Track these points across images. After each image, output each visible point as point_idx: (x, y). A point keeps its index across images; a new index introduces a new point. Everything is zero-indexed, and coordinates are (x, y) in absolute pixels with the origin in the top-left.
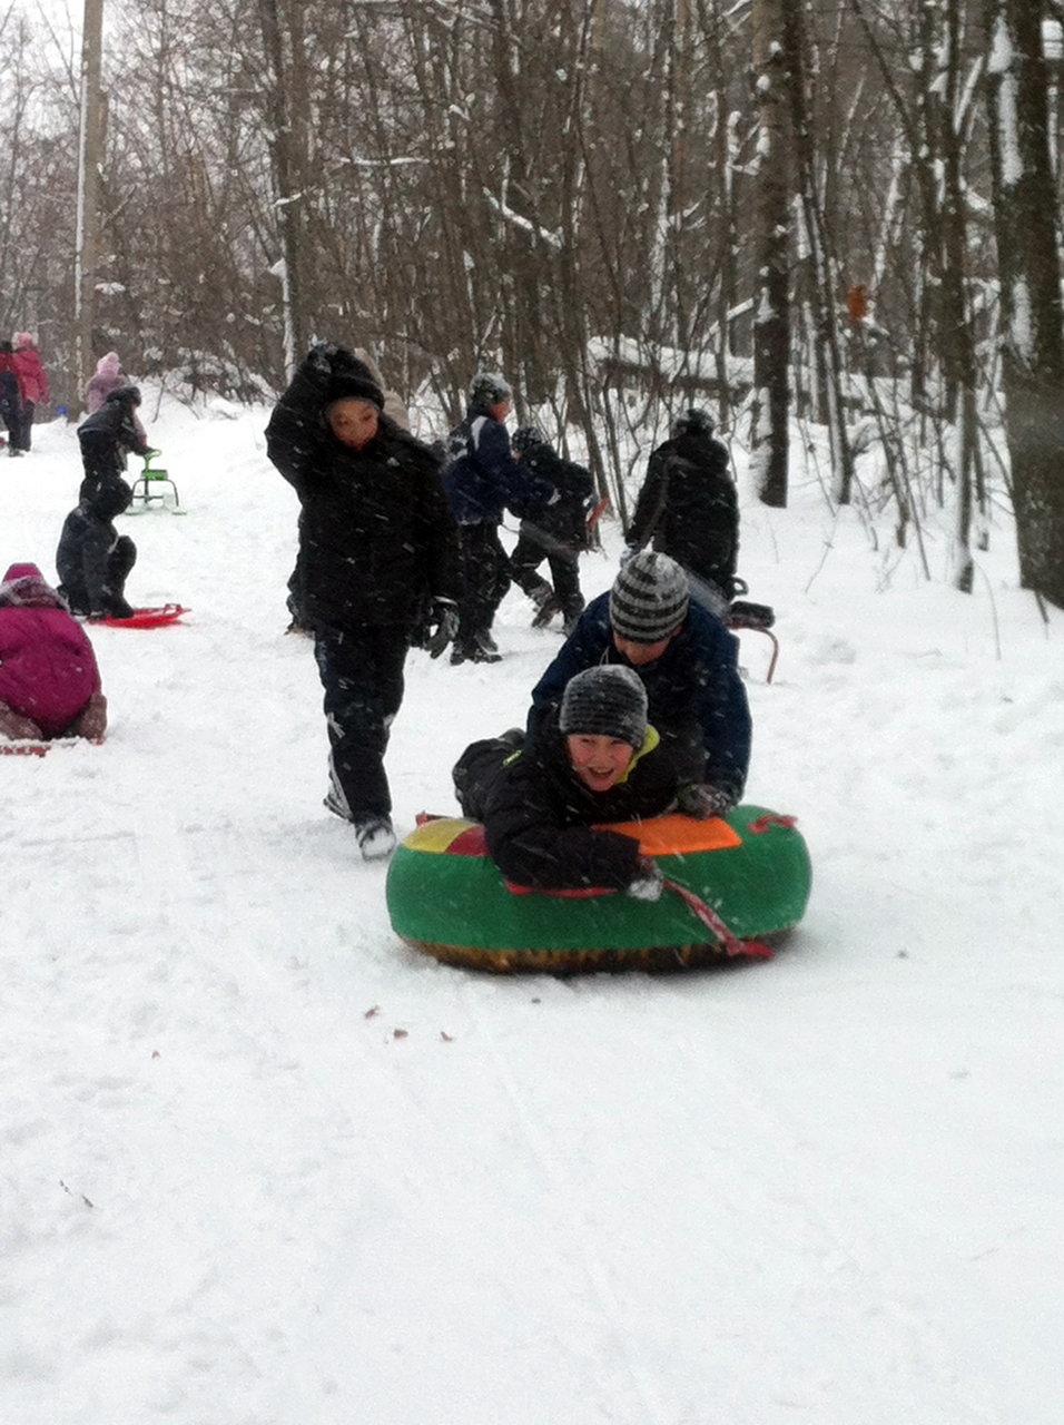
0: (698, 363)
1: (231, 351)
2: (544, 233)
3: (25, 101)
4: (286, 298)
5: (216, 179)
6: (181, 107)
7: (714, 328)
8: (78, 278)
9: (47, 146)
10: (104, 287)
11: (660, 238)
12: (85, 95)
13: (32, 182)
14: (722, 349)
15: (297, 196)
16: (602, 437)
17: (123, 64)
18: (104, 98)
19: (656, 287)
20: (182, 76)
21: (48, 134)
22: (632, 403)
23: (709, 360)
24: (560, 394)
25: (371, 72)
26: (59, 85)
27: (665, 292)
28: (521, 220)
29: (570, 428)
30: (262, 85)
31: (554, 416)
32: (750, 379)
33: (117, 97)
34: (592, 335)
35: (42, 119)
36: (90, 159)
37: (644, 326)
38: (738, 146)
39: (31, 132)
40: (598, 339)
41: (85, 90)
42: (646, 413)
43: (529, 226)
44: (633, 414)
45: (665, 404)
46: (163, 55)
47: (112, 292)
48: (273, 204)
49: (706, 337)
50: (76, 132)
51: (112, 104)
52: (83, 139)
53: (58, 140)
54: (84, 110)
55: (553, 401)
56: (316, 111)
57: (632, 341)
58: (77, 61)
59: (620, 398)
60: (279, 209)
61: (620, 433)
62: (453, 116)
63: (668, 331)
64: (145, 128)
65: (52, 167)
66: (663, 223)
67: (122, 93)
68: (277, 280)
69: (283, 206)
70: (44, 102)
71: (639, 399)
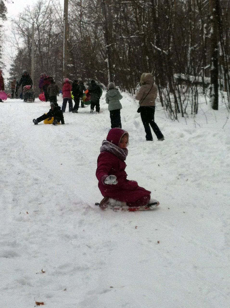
0: (198, 79)
1: (97, 79)
2: (164, 51)
3: (52, 26)
4: (108, 67)
5: (93, 41)
6: (85, 26)
7: (202, 71)
8: (64, 63)
9: (57, 35)
10: (69, 65)
11: (189, 52)
12: (64, 25)
13: (53, 43)
14: (203, 75)
15: (110, 45)
16: (177, 96)
17: (73, 17)
18: (68, 24)
19: (189, 62)
20: (85, 19)
21: (56, 33)
22: (184, 88)
23: (200, 78)
24: (168, 86)
25: (126, 18)
26: (59, 22)
27: (191, 64)
28: (159, 49)
29: (170, 93)
30: (102, 21)
31: (167, 91)
32: (210, 82)
33: (71, 25)
34: (175, 73)
35: (55, 29)
36: (66, 38)
37: (186, 71)
38: (206, 31)
39: (53, 32)
40: (176, 74)
41: (64, 23)
42: (187, 90)
43: (161, 50)
44: (184, 90)
45: (191, 88)
46: (81, 15)
47: (71, 66)
48: (105, 46)
49: (200, 73)
50: (63, 32)
51: (70, 26)
52: (64, 34)
53: (59, 34)
54: (64, 28)
55: (166, 88)
56: (114, 27)
57: (183, 74)
58: (63, 17)
59: (181, 87)
60: (106, 48)
61: (181, 95)
62: (143, 27)
63: (191, 72)
64: (77, 31)
65: (57, 40)
66: (190, 48)
67: (72, 24)
68: (106, 62)
69: (107, 47)
70: (56, 26)
71: (185, 87)
